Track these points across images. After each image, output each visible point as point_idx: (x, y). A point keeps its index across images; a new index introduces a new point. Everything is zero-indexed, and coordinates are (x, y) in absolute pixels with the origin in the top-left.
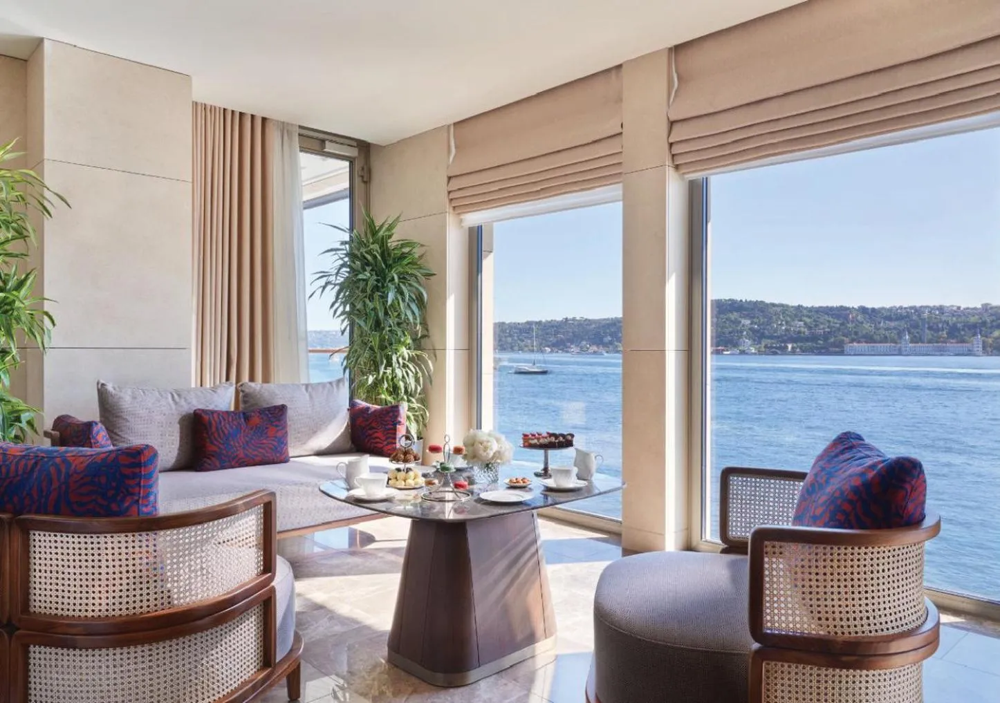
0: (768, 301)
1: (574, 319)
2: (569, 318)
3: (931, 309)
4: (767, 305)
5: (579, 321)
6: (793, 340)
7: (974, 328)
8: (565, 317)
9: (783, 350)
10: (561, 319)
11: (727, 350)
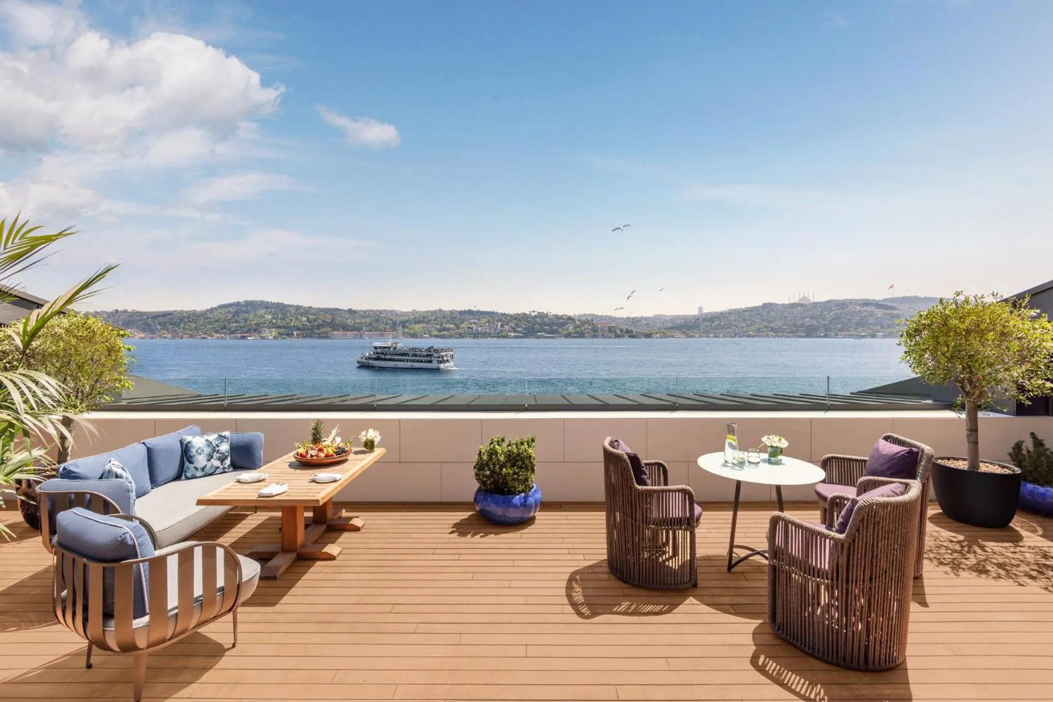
0: (286, 302)
1: (125, 311)
2: (119, 310)
3: (386, 311)
4: (286, 306)
5: (131, 312)
6: (299, 329)
7: (404, 324)
8: (115, 309)
9: (290, 335)
10: (111, 311)
11: (250, 337)
